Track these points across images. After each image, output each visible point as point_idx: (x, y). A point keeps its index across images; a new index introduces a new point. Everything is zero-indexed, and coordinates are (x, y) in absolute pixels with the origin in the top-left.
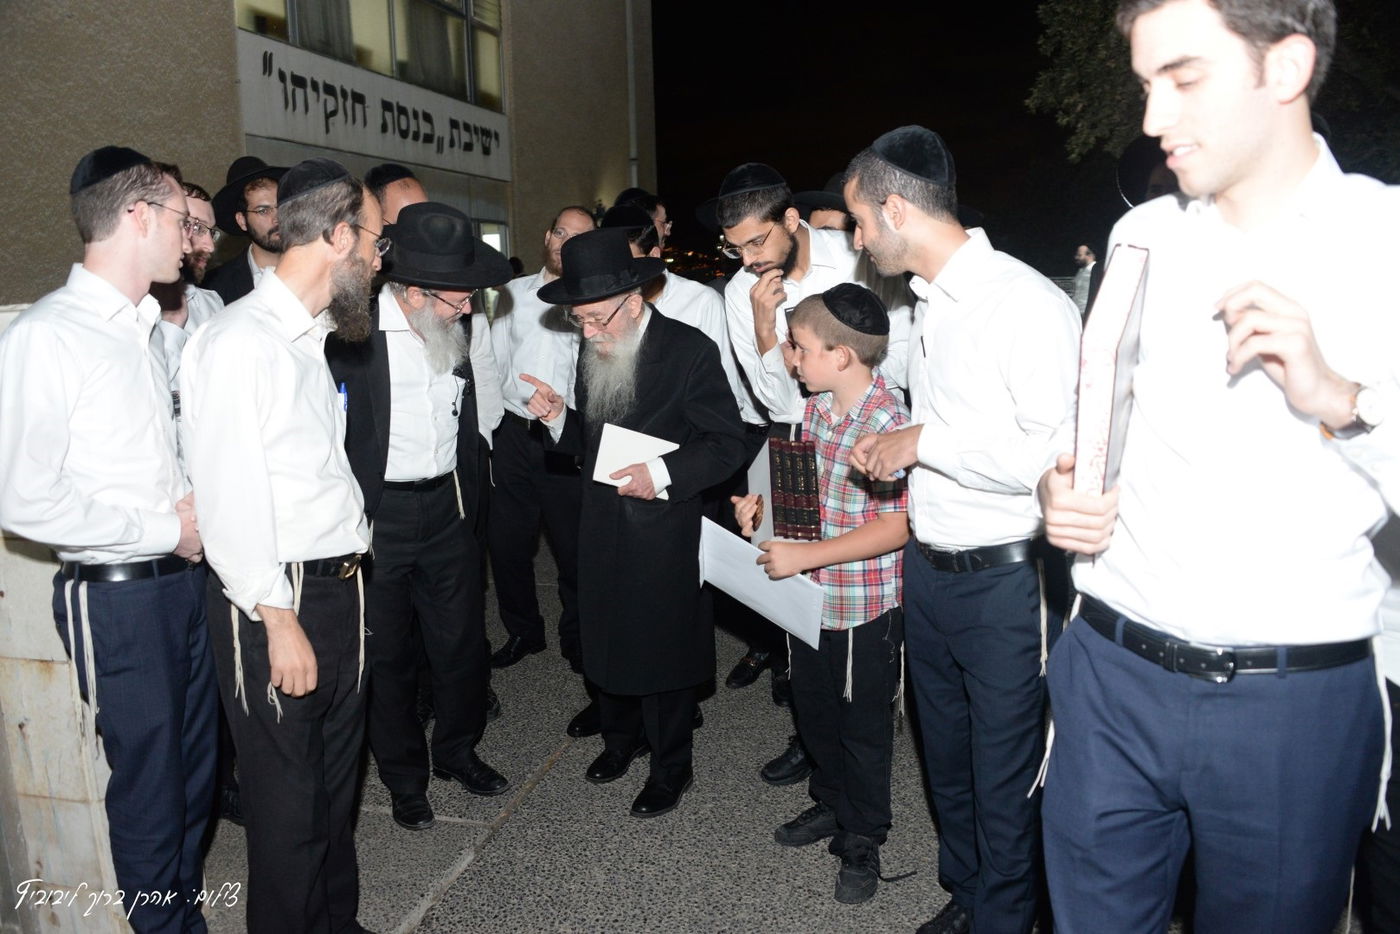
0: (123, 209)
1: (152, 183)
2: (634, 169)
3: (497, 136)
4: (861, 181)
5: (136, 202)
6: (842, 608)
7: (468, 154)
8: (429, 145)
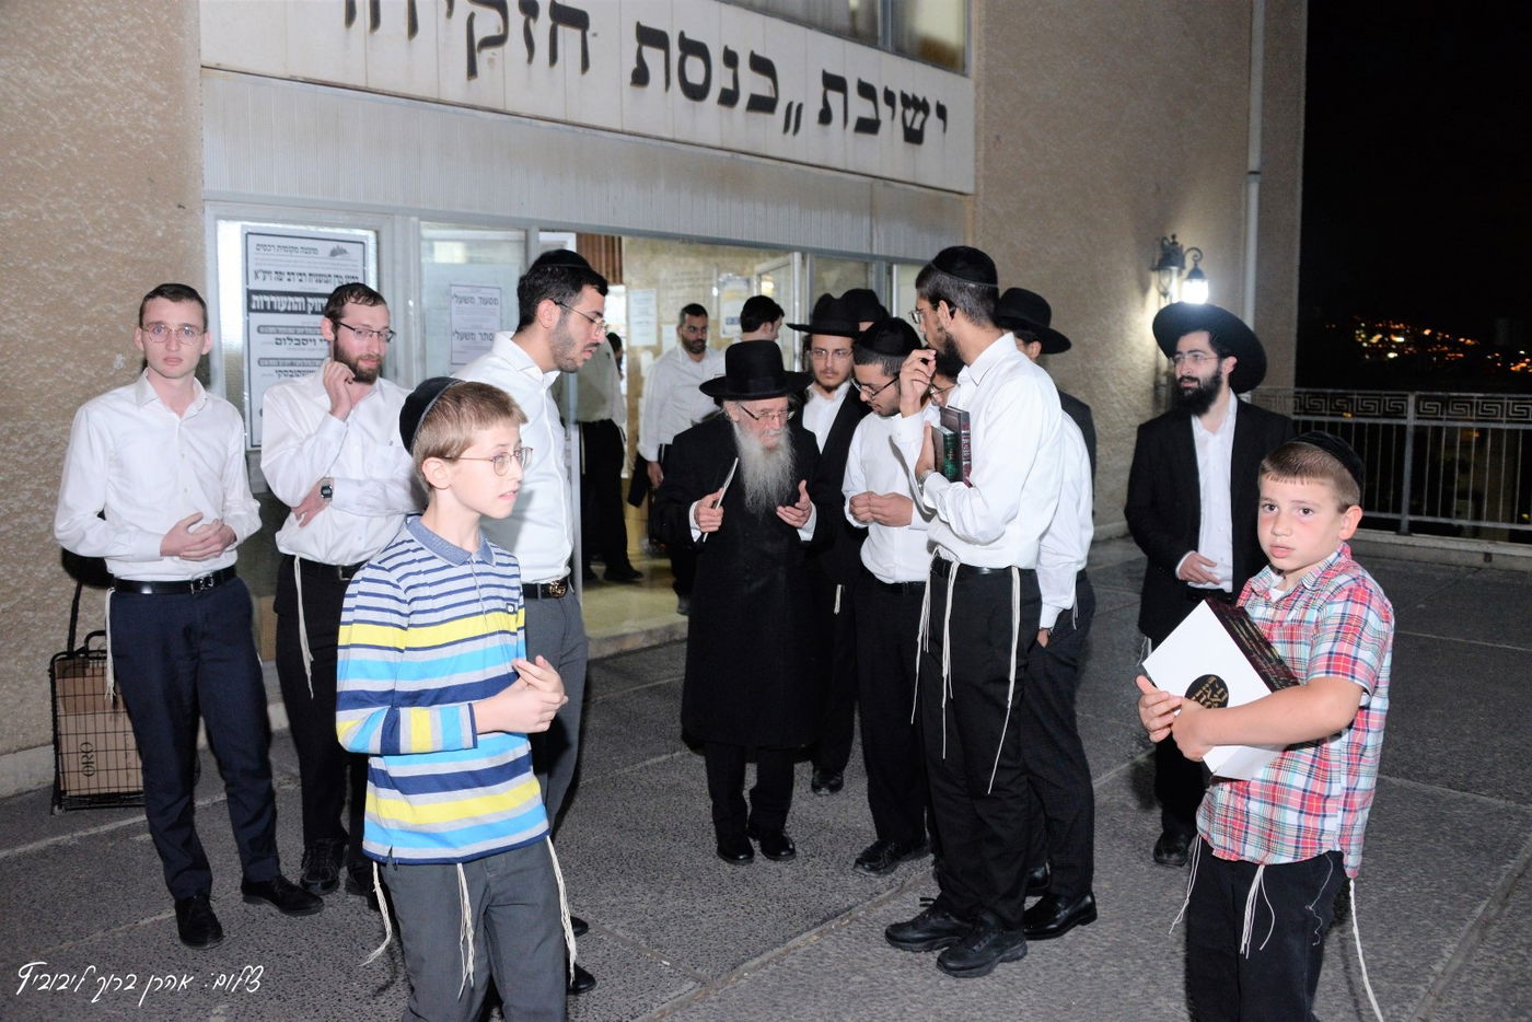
2: (1254, 189)
3: (942, 112)
6: (1270, 835)
7: (865, 137)
8: (761, 116)
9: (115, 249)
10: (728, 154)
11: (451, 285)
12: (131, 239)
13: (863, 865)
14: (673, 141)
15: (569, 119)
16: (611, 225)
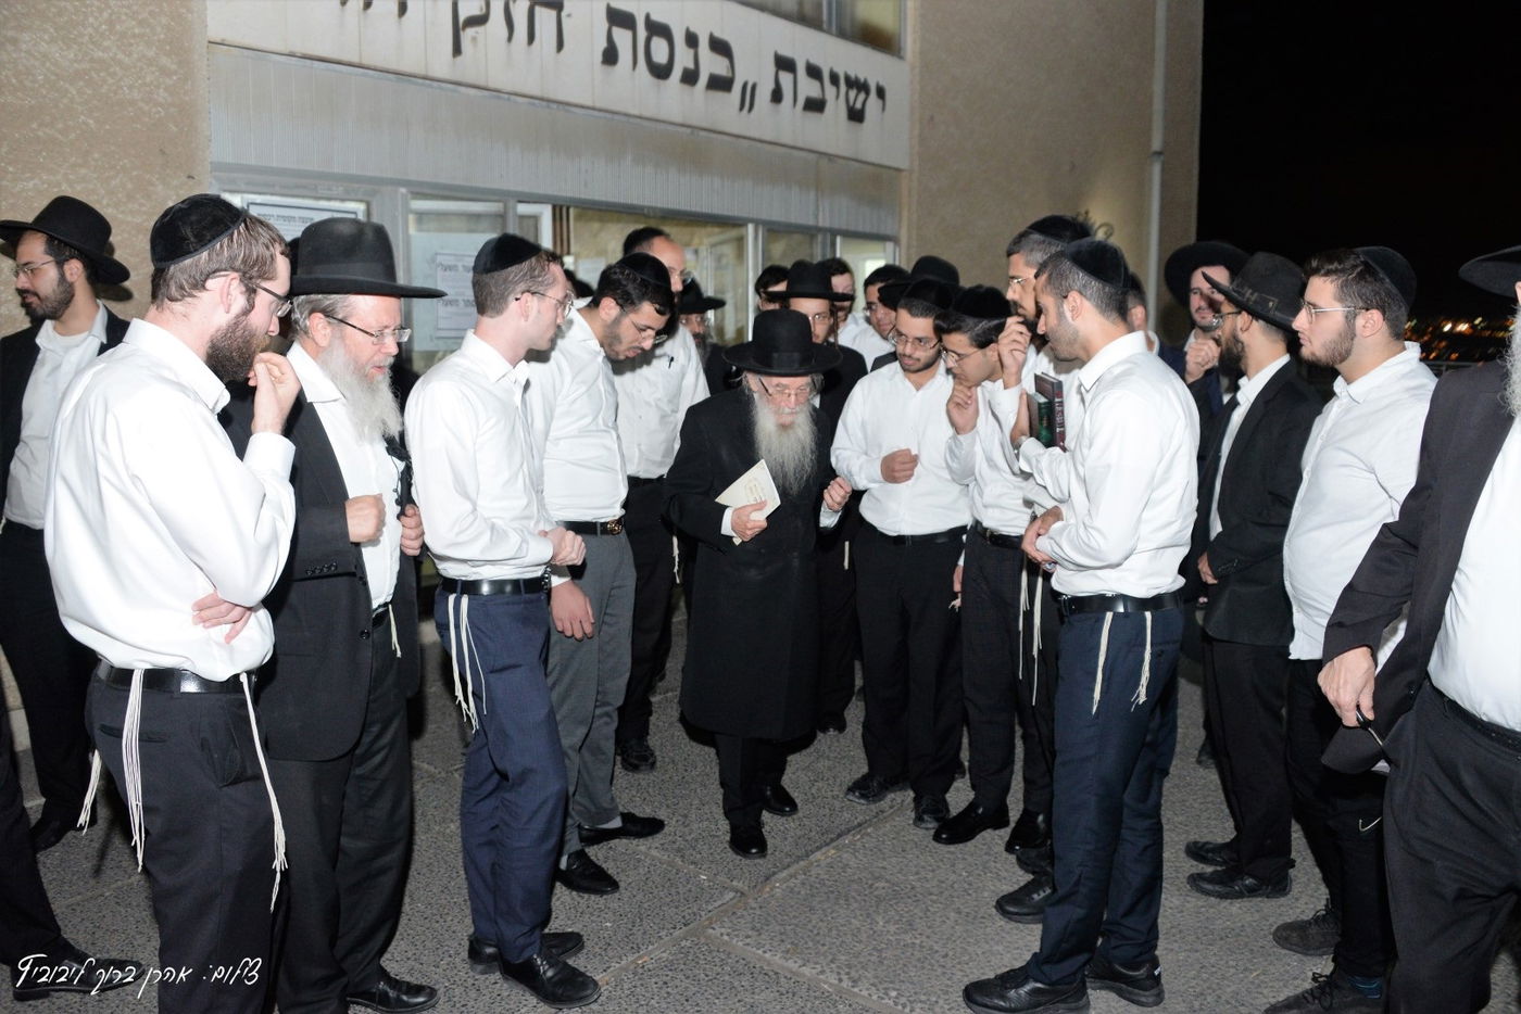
0: (511, 298)
1: (539, 276)
2: (1156, 169)
3: (881, 93)
4: (1050, 276)
5: (523, 293)
7: (812, 116)
8: (719, 95)
9: (129, 219)
10: (689, 131)
11: (436, 254)
12: (144, 209)
13: (854, 792)
14: (640, 117)
15: (546, 96)
16: (583, 196)
